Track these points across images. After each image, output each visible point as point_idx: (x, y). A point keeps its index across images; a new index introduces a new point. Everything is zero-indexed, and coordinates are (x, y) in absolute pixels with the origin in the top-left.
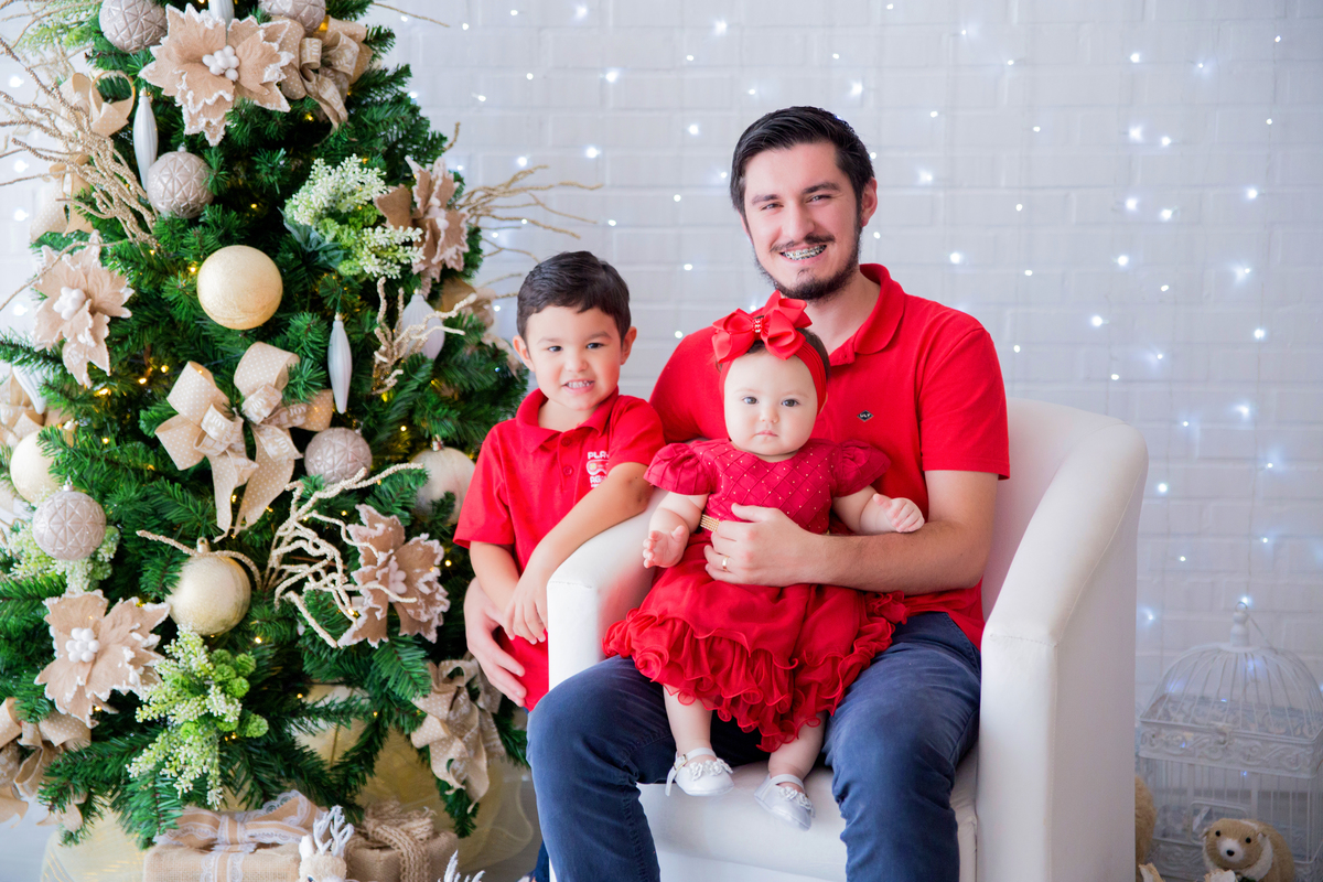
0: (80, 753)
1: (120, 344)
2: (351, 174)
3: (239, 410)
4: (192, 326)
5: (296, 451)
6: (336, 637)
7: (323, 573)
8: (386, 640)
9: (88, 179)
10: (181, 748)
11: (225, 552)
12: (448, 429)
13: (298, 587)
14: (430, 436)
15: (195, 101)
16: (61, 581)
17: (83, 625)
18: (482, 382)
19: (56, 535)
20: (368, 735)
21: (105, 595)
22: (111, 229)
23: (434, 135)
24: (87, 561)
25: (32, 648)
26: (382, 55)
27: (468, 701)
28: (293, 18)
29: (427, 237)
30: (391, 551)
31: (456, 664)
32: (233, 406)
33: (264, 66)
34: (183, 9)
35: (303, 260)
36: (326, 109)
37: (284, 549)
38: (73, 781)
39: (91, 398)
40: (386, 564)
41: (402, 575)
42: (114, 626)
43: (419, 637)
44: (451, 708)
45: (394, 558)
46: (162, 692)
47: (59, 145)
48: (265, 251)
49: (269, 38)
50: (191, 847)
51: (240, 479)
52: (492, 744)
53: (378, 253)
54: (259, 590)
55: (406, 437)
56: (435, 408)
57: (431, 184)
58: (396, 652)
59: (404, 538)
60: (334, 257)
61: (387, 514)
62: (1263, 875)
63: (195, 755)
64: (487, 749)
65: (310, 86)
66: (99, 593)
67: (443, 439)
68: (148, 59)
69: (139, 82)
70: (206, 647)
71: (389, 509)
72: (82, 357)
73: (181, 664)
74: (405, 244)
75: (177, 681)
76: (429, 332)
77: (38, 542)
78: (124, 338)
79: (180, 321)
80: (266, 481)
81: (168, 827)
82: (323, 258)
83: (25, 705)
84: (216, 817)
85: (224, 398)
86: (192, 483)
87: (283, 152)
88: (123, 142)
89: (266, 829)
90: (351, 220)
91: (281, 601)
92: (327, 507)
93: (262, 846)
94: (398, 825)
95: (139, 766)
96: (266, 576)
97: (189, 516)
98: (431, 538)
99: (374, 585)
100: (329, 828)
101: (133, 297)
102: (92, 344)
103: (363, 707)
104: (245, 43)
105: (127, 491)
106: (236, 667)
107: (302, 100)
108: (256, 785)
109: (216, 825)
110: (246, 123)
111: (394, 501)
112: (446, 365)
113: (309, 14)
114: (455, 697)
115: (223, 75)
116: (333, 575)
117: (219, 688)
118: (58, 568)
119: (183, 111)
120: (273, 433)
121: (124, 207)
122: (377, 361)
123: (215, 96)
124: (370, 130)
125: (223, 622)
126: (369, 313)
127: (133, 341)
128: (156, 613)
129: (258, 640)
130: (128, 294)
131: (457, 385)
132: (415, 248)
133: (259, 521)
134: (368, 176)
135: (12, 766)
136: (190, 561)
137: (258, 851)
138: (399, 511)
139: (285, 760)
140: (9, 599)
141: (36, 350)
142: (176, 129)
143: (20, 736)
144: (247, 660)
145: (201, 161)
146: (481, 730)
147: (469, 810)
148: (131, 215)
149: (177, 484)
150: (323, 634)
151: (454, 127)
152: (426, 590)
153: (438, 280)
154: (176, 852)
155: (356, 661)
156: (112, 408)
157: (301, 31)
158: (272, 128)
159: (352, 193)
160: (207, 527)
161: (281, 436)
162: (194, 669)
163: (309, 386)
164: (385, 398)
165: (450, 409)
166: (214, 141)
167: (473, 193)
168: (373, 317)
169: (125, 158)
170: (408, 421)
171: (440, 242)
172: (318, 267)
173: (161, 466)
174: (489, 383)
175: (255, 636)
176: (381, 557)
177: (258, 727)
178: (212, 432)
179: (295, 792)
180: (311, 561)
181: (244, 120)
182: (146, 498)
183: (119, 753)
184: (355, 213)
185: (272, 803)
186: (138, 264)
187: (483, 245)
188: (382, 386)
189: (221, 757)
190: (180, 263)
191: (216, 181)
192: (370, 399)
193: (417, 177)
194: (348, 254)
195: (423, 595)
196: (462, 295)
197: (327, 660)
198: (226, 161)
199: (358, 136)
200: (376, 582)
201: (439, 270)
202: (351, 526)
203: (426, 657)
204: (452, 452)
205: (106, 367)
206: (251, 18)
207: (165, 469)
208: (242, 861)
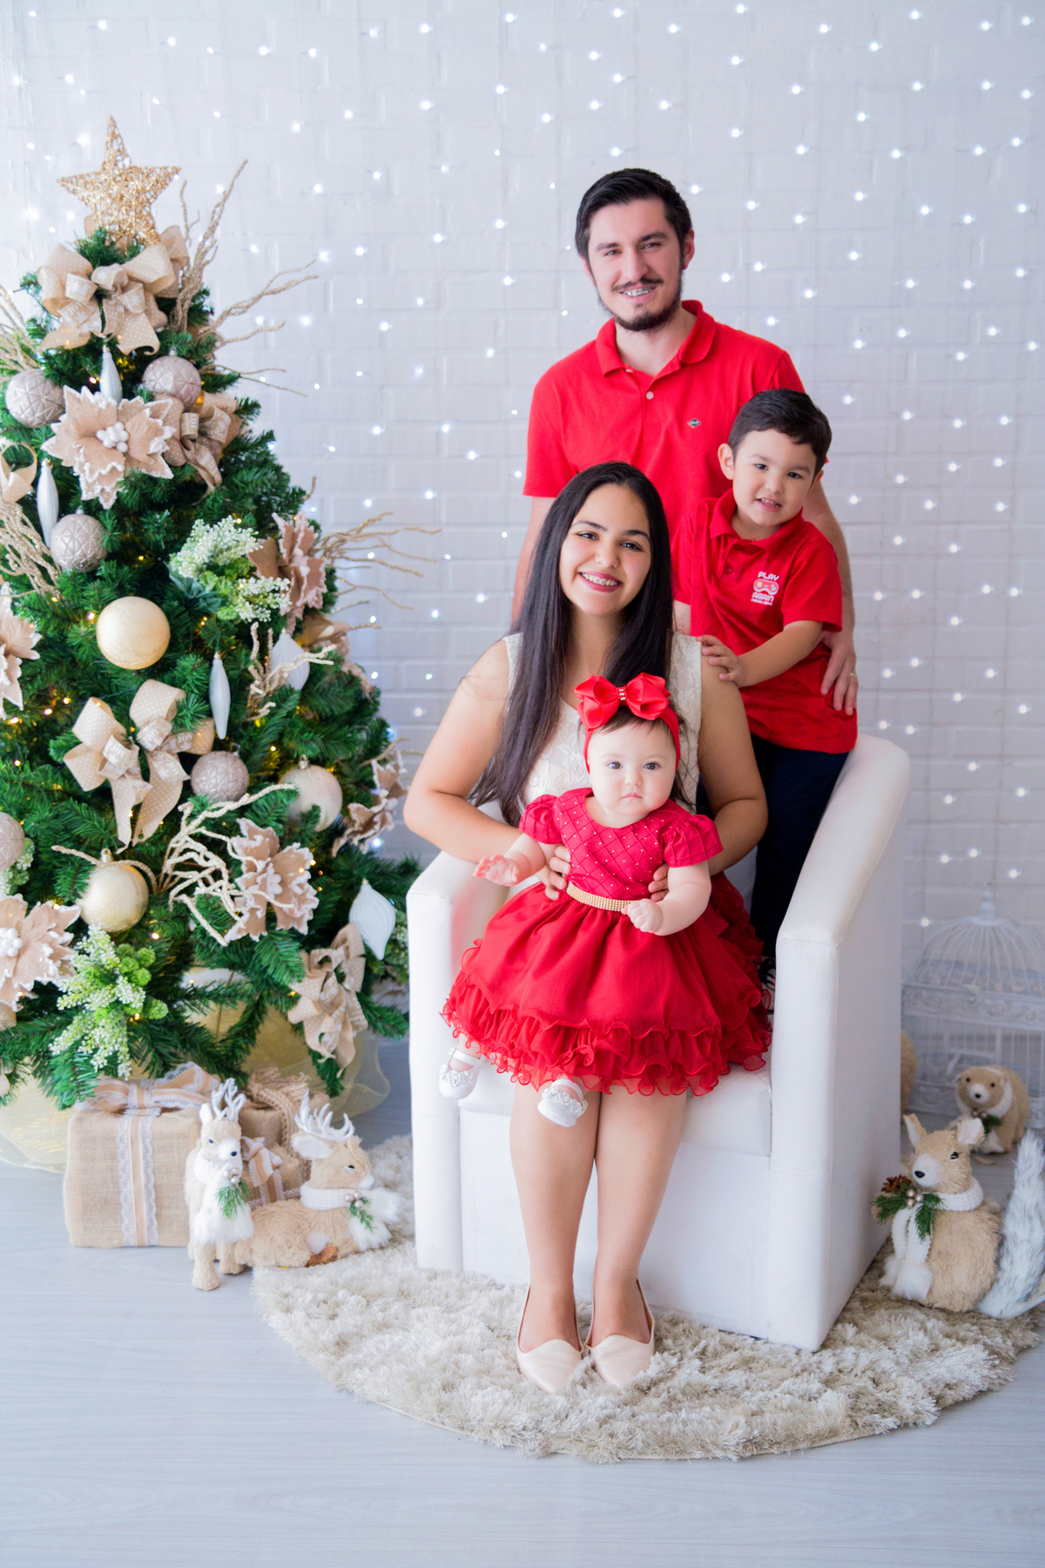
0: (8, 1032)
1: (31, 682)
2: (227, 533)
3: (134, 739)
4: (91, 664)
5: (184, 773)
6: (222, 933)
7: (210, 879)
10: (96, 1030)
11: (127, 861)
12: (313, 750)
13: (189, 891)
14: (298, 756)
15: (92, 472)
17: (7, 925)
18: (341, 707)
20: (250, 1012)
21: (25, 899)
22: (22, 583)
23: (294, 490)
24: (8, 869)
26: (249, 422)
27: (336, 984)
28: (173, 395)
29: (292, 583)
30: (269, 859)
31: (324, 952)
32: (129, 735)
33: (150, 439)
34: (79, 390)
35: (186, 606)
36: (203, 474)
37: (175, 859)
40: (264, 871)
41: (278, 879)
42: (33, 926)
43: (292, 930)
44: (322, 990)
45: (271, 865)
46: (78, 983)
48: (152, 599)
49: (155, 415)
50: (107, 1111)
51: (137, 799)
52: (356, 1018)
53: (251, 600)
54: (156, 893)
55: (276, 756)
56: (302, 733)
57: (294, 537)
58: (274, 944)
59: (278, 846)
60: (213, 603)
61: (263, 826)
62: (1004, 1112)
63: (108, 1036)
64: (352, 1023)
65: (189, 454)
66: (19, 897)
67: (309, 759)
68: (49, 434)
69: (41, 455)
70: (113, 943)
71: (266, 822)
73: (92, 958)
74: (274, 591)
75: (89, 973)
78: (34, 677)
79: (80, 660)
80: (159, 799)
81: (87, 1095)
82: (203, 604)
84: (127, 1086)
85: (122, 729)
86: (94, 800)
87: (167, 513)
88: (29, 505)
89: (170, 1096)
90: (227, 572)
91: (175, 902)
92: (214, 824)
93: (165, 1110)
94: (278, 1089)
95: (60, 1044)
96: (161, 880)
97: (94, 831)
98: (302, 846)
99: (254, 890)
100: (224, 1098)
101: (41, 641)
102: (7, 683)
103: (247, 991)
104: (133, 420)
105: (43, 812)
106: (139, 960)
107: (183, 466)
108: (157, 1057)
109: (127, 1093)
110: (135, 489)
111: (269, 815)
112: (310, 693)
113: (188, 392)
114: (325, 981)
116: (219, 883)
117: (126, 978)
119: (81, 479)
120: (164, 758)
121: (31, 563)
122: (252, 692)
123: (109, 467)
124: (241, 491)
125: (127, 922)
126: (244, 652)
127: (42, 679)
128: (70, 914)
129: (155, 936)
130: (36, 638)
131: (319, 709)
132: (282, 595)
133: (155, 834)
134: (243, 534)
136: (97, 870)
137: (164, 1115)
138: (274, 824)
139: (181, 1035)
142: (74, 494)
144: (148, 954)
145: (97, 522)
146: (347, 1007)
147: (339, 1075)
148: (36, 569)
149: (84, 805)
150: (213, 932)
151: (311, 482)
152: (298, 891)
153: (302, 619)
154: (94, 1117)
155: (240, 952)
156: (23, 735)
157: (181, 407)
158: (157, 493)
159: (229, 549)
160: (110, 840)
161: (171, 761)
162: (103, 962)
163: (196, 717)
164: (258, 723)
166: (107, 505)
167: (329, 538)
168: (248, 655)
169: (31, 520)
170: (278, 743)
171: (304, 587)
172: (199, 611)
173: (67, 786)
174: (347, 708)
175: (152, 931)
176: (260, 865)
177: (160, 1010)
178: (112, 759)
179: (190, 1063)
180: (200, 869)
181: (133, 486)
182: (57, 816)
183: (41, 1032)
184: (231, 566)
185: (174, 1073)
186: (44, 614)
187: (337, 583)
188: (257, 714)
189: (128, 1036)
190: (80, 611)
191: (110, 541)
192: (246, 725)
193: (283, 531)
194: (225, 602)
195: (296, 895)
196: (321, 627)
197: (214, 952)
198: (118, 523)
199: (231, 498)
200: (256, 887)
201: (301, 611)
202: (233, 839)
203: (300, 948)
204: (317, 770)
205: (19, 703)
206: (138, 398)
207: (73, 791)
208: (150, 1123)
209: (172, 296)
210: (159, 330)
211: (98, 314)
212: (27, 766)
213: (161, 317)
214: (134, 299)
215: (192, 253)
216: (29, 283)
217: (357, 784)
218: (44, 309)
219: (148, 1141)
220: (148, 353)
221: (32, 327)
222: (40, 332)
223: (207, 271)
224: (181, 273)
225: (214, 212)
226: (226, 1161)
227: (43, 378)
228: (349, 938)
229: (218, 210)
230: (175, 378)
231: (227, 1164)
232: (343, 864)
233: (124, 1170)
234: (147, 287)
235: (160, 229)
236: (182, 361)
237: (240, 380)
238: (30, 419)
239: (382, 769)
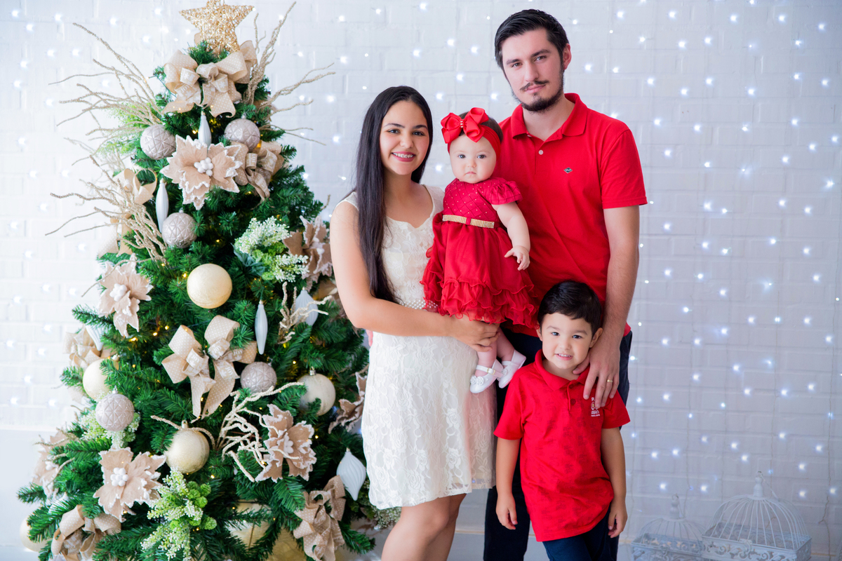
0: (115, 536)
1: (145, 315)
2: (270, 227)
3: (206, 352)
4: (183, 305)
5: (236, 374)
6: (254, 476)
7: (248, 441)
8: (281, 478)
9: (132, 227)
10: (170, 534)
11: (197, 428)
12: (318, 364)
13: (235, 448)
14: (309, 367)
15: (190, 187)
16: (108, 442)
17: (120, 466)
18: (338, 338)
19: (108, 417)
20: (270, 531)
21: (132, 450)
22: (143, 254)
23: (316, 202)
24: (123, 431)
25: (91, 478)
26: (289, 160)
27: (325, 513)
28: (242, 142)
29: (311, 259)
30: (286, 430)
31: (319, 492)
32: (203, 349)
33: (226, 169)
34: (185, 138)
35: (243, 271)
36: (258, 191)
37: (228, 428)
38: (111, 551)
39: (127, 343)
40: (282, 437)
41: (291, 443)
42: (136, 467)
43: (299, 477)
44: (315, 517)
45: (287, 434)
46: (161, 504)
47: (117, 209)
48: (223, 266)
49: (230, 154)
51: (206, 388)
52: (337, 538)
53: (283, 268)
54: (214, 449)
55: (296, 367)
56: (312, 352)
57: (313, 230)
58: (287, 485)
59: (293, 423)
60: (260, 270)
61: (284, 409)
63: (178, 538)
64: (334, 541)
65: (250, 178)
66: (129, 449)
67: (316, 369)
68: (165, 164)
69: (160, 176)
70: (185, 480)
71: (285, 407)
72: (124, 321)
73: (171, 488)
74: (298, 263)
75: (169, 498)
76: (310, 312)
77: (98, 420)
78: (147, 312)
79: (176, 303)
80: (220, 390)
82: (254, 270)
83: (87, 509)
85: (199, 345)
86: (180, 390)
87: (234, 213)
88: (150, 207)
90: (270, 251)
91: (226, 456)
92: (252, 406)
95: (147, 544)
96: (218, 442)
97: (178, 408)
98: (307, 423)
99: (276, 448)
101: (152, 289)
102: (130, 315)
103: (267, 515)
104: (217, 156)
105: (146, 395)
106: (200, 491)
107: (246, 186)
108: (209, 557)
110: (216, 199)
111: (288, 403)
112: (318, 329)
113: (251, 140)
114: (318, 511)
115: (205, 173)
116: (253, 443)
117: (191, 502)
118: (108, 435)
119: (183, 191)
120: (224, 365)
121: (150, 242)
122: (281, 327)
123: (200, 185)
124: (282, 202)
125: (195, 467)
126: (278, 300)
127: (152, 313)
128: (159, 460)
129: (212, 477)
130: (150, 288)
131: (324, 339)
132: (303, 266)
133: (215, 412)
134: (280, 228)
135: (78, 542)
136: (178, 433)
138: (291, 408)
139: (225, 543)
140: (81, 451)
141: (99, 317)
142: (179, 201)
143: (84, 526)
144: (206, 487)
145: (191, 218)
146: (332, 530)
148: (153, 245)
149: (172, 391)
150: (247, 475)
151: (327, 198)
152: (304, 452)
153: (317, 282)
155: (265, 490)
156: (138, 348)
157: (247, 150)
158: (229, 201)
159: (271, 236)
160: (187, 415)
161: (229, 366)
162: (178, 491)
163: (245, 340)
164: (285, 347)
165: (320, 353)
166: (198, 208)
168: (280, 303)
169: (151, 215)
170: (297, 359)
171: (319, 262)
172: (251, 275)
173: (164, 380)
174: (341, 339)
175: (211, 475)
176: (280, 433)
178: (192, 364)
180: (241, 434)
181: (215, 197)
182: (155, 398)
183: (136, 537)
184: (272, 247)
186: (156, 272)
188: (283, 340)
189: (191, 540)
190: (178, 272)
191: (199, 229)
192: (277, 346)
193: (306, 226)
194: (267, 269)
195: (302, 454)
196: (330, 289)
197: (249, 489)
198: (204, 219)
199: (275, 205)
200: (277, 447)
201: (317, 277)
202: (264, 416)
203: (303, 489)
204: (322, 378)
205: (137, 327)
206: (220, 143)
207: (166, 383)
209: (245, 83)
210: (237, 103)
211: (199, 92)
212: (139, 367)
213: (238, 95)
214: (221, 84)
215: (259, 57)
216: (159, 73)
217: (346, 388)
218: (167, 88)
220: (228, 117)
221: (159, 99)
222: (164, 102)
223: (267, 68)
224: (252, 69)
225: (274, 32)
227: (163, 130)
228: (335, 485)
229: (276, 31)
230: (244, 132)
232: (334, 438)
234: (230, 77)
235: (240, 43)
236: (249, 122)
237: (284, 134)
238: (154, 154)
239: (362, 378)
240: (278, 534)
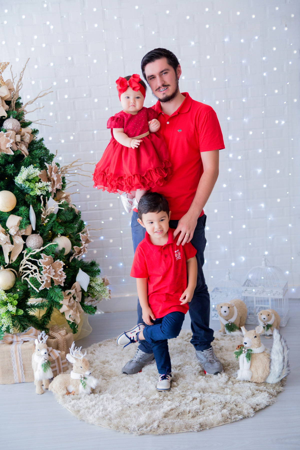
2: (31, 170)
3: (8, 232)
5: (24, 242)
6: (38, 288)
7: (33, 272)
8: (51, 287)
10: (2, 320)
11: (8, 269)
12: (62, 231)
13: (27, 276)
14: (57, 233)
18: (69, 218)
20: (48, 310)
23: (51, 154)
26: (36, 136)
27: (73, 300)
28: (12, 130)
30: (50, 265)
31: (69, 291)
32: (6, 231)
33: (6, 144)
35: (21, 192)
36: (23, 152)
37: (23, 267)
40: (49, 269)
41: (54, 270)
43: (59, 285)
44: (69, 302)
45: (51, 267)
48: (10, 191)
49: (7, 136)
50: (7, 343)
51: (10, 250)
53: (40, 189)
54: (18, 277)
55: (51, 234)
56: (58, 227)
57: (52, 169)
58: (54, 290)
59: (53, 261)
60: (29, 190)
61: (48, 255)
62: (272, 323)
63: (6, 321)
64: (79, 311)
65: (18, 147)
67: (61, 234)
70: (6, 293)
71: (49, 254)
74: (46, 186)
76: (55, 208)
80: (17, 249)
81: (1, 339)
82: (26, 191)
84: (13, 335)
85: (4, 230)
87: (13, 165)
89: (26, 337)
90: (32, 181)
91: (23, 280)
92: (33, 256)
93: (25, 342)
94: (57, 332)
96: (19, 273)
98: (60, 260)
99: (47, 274)
100: (42, 337)
103: (47, 304)
106: (14, 298)
107: (17, 151)
108: (22, 326)
109: (13, 337)
110: (3, 158)
111: (50, 252)
112: (60, 215)
113: (17, 128)
114: (70, 299)
116: (36, 273)
117: (10, 304)
120: (17, 237)
122: (42, 217)
124: (35, 156)
125: (9, 287)
126: (39, 204)
129: (18, 290)
131: (63, 219)
132: (49, 187)
133: (16, 260)
134: (36, 170)
137: (24, 343)
138: (51, 254)
139: (28, 319)
146: (77, 307)
147: (76, 327)
150: (35, 288)
151: (56, 151)
152: (60, 274)
153: (56, 193)
154: (3, 345)
155: (44, 293)
157: (15, 133)
158: (10, 159)
159: (32, 174)
160: (3, 263)
161: (19, 238)
162: (3, 300)
163: (26, 224)
164: (45, 225)
167: (62, 168)
168: (40, 205)
170: (51, 230)
171: (55, 184)
172: (24, 193)
174: (71, 218)
175: (17, 289)
176: (48, 267)
177: (21, 312)
178: (2, 239)
179: (31, 327)
180: (30, 270)
184: (33, 179)
185: (27, 330)
187: (66, 181)
188: (44, 222)
189: (12, 321)
192: (41, 225)
193: (48, 167)
194: (32, 190)
195: (59, 275)
196: (62, 194)
197: (36, 294)
199: (32, 159)
200: (47, 273)
201: (55, 191)
202: (39, 260)
203: (62, 290)
204: (63, 237)
206: (2, 131)
208: (20, 346)
209: (10, 100)
210: (7, 110)
213: (7, 107)
215: (15, 87)
217: (76, 240)
219: (20, 351)
220: (4, 118)
223: (20, 92)
224: (12, 93)
225: (21, 74)
226: (43, 356)
228: (76, 286)
229: (22, 73)
230: (12, 125)
231: (44, 356)
232: (73, 264)
233: (13, 360)
234: (2, 98)
235: (5, 81)
236: (14, 119)
237: (32, 123)
239: (83, 235)
240: (52, 311)
